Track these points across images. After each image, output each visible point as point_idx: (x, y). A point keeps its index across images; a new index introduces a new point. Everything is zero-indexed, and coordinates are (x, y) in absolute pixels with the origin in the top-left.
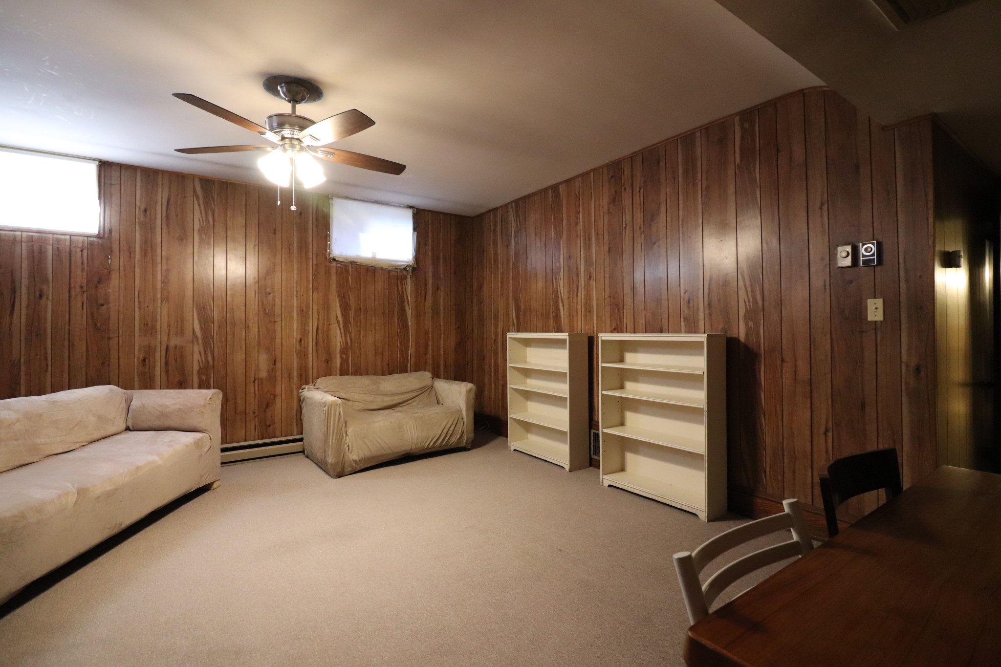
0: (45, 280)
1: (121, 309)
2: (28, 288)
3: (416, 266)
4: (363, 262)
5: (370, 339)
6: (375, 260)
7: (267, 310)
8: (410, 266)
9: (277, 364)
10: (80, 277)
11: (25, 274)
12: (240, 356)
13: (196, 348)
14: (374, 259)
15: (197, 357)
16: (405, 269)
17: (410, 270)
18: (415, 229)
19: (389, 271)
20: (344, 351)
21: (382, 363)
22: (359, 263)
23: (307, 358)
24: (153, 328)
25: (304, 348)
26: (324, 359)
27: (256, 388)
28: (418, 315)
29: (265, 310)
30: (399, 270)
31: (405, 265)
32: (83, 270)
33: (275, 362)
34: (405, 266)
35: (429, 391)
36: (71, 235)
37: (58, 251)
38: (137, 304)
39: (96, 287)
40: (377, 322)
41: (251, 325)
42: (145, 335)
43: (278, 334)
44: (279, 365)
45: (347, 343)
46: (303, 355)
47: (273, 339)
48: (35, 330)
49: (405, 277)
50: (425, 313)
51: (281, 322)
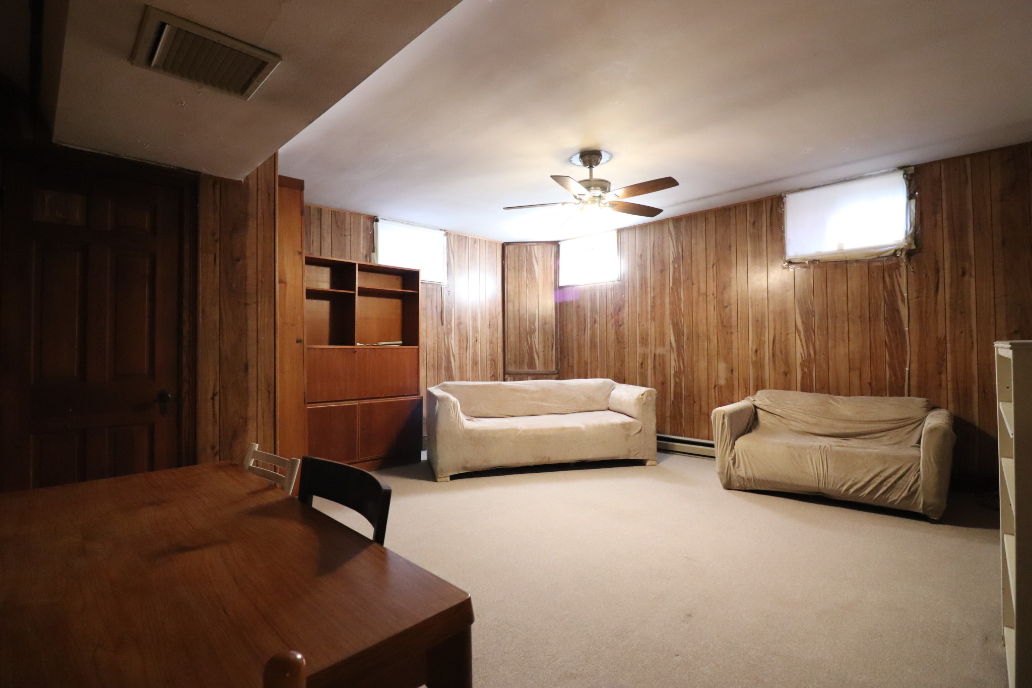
0: (596, 312)
1: (630, 329)
2: (590, 318)
3: (913, 247)
4: (826, 258)
5: (842, 350)
6: (843, 253)
7: (725, 323)
8: (902, 250)
9: (734, 372)
10: (611, 310)
11: (589, 309)
12: (703, 364)
13: (672, 356)
14: (841, 251)
15: (673, 363)
16: (895, 254)
17: (903, 256)
18: (910, 197)
19: (869, 262)
20: (806, 363)
21: (860, 381)
22: (822, 260)
23: (764, 368)
24: (647, 340)
25: (760, 360)
26: (782, 371)
27: (717, 393)
28: (923, 317)
29: (723, 322)
30: (885, 259)
31: (893, 249)
32: (612, 304)
33: (732, 371)
34: (893, 251)
35: (914, 426)
36: (606, 282)
37: (601, 293)
38: (638, 323)
39: (618, 314)
40: (851, 328)
41: (711, 337)
42: (642, 346)
43: (735, 344)
44: (736, 373)
45: (809, 355)
46: (759, 365)
47: (730, 349)
48: (593, 345)
49: (897, 266)
50: (936, 312)
51: (737, 333)
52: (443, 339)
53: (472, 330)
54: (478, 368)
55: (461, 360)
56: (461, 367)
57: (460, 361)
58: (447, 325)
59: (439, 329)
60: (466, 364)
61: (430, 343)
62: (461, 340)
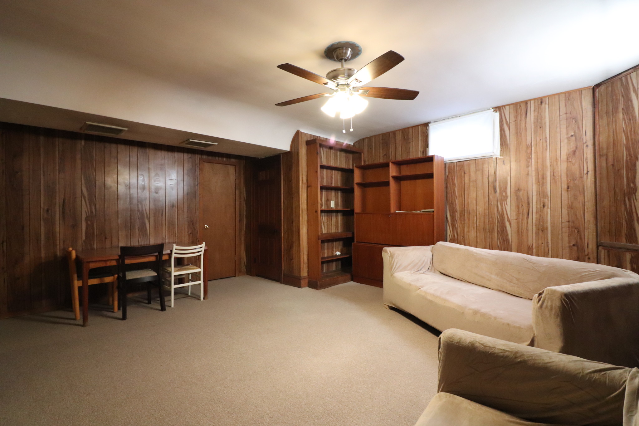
52: (496, 207)
53: (537, 195)
54: (547, 234)
55: (520, 225)
56: (519, 232)
57: (518, 227)
58: (501, 193)
59: (491, 197)
60: (527, 230)
61: (480, 210)
62: (521, 206)
